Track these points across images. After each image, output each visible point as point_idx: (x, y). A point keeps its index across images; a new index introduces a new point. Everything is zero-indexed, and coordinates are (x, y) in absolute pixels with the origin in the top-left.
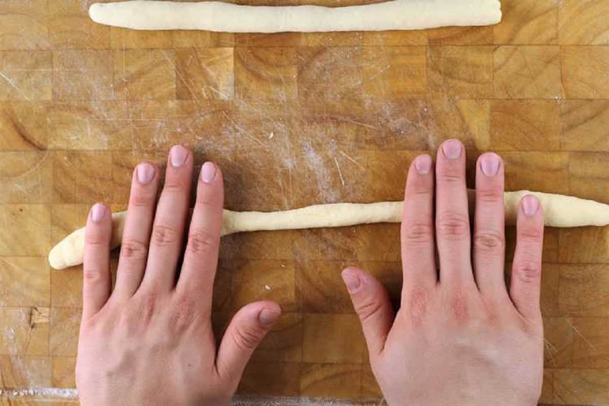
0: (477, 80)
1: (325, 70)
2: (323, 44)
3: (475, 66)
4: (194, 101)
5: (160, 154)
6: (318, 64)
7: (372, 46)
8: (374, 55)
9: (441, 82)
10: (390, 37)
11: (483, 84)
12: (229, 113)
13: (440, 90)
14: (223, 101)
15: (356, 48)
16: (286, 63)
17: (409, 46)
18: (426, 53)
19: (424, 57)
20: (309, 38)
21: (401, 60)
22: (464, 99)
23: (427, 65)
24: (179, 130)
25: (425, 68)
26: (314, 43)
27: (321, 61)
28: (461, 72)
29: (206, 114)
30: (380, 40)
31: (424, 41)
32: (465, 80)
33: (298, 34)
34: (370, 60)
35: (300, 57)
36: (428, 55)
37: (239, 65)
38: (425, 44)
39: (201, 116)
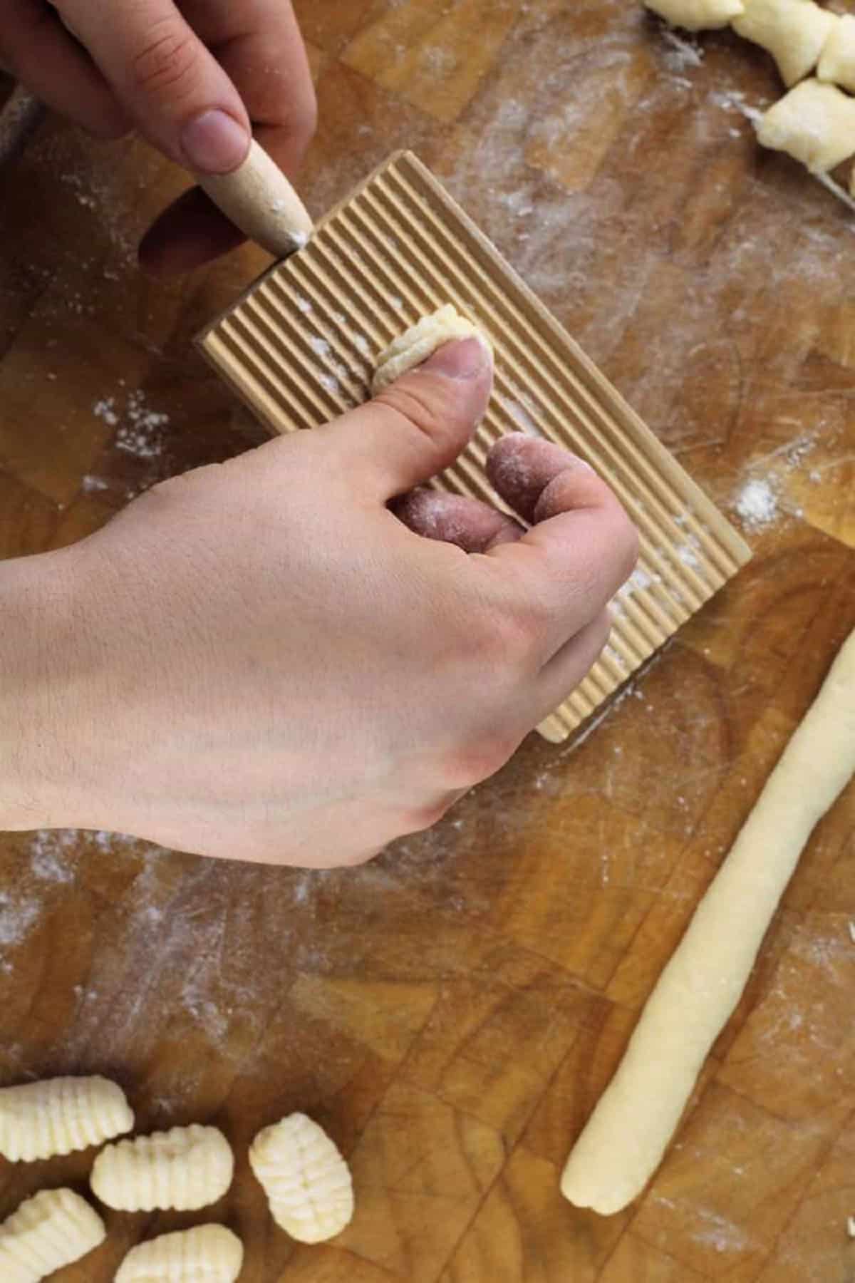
0: (461, 1061)
1: (683, 729)
2: (742, 757)
3: (494, 1076)
4: (783, 387)
5: (712, 237)
6: (703, 722)
7: (673, 868)
8: (649, 861)
9: (501, 977)
10: (670, 922)
11: (443, 1069)
12: (712, 455)
13: (486, 966)
14: (748, 454)
15: (689, 830)
16: (749, 649)
17: (625, 952)
18: (586, 980)
19: (582, 971)
20: (775, 735)
21: (602, 916)
22: (435, 1008)
23: (558, 968)
24: (739, 314)
25: (553, 958)
26: (759, 739)
27: (708, 730)
28: (499, 1034)
29: (741, 397)
30: (677, 894)
31: (616, 992)
32: (474, 1035)
33: (798, 715)
34: (644, 844)
35: (743, 689)
36: (580, 984)
37: (806, 538)
38: (611, 988)
39: (742, 384)
